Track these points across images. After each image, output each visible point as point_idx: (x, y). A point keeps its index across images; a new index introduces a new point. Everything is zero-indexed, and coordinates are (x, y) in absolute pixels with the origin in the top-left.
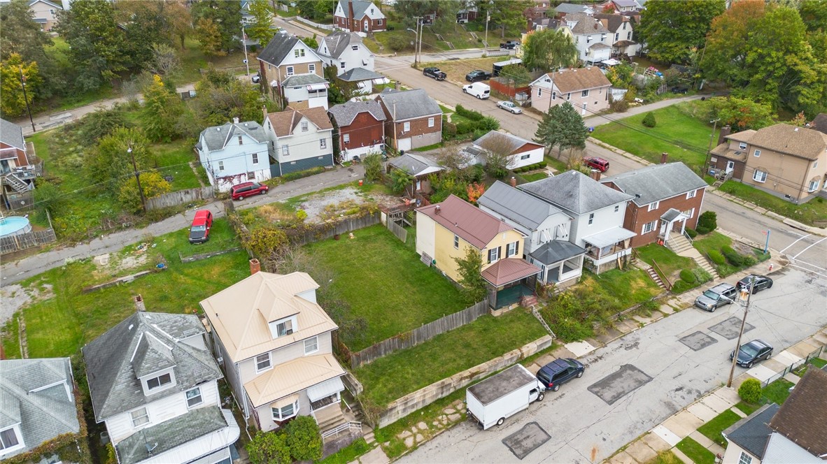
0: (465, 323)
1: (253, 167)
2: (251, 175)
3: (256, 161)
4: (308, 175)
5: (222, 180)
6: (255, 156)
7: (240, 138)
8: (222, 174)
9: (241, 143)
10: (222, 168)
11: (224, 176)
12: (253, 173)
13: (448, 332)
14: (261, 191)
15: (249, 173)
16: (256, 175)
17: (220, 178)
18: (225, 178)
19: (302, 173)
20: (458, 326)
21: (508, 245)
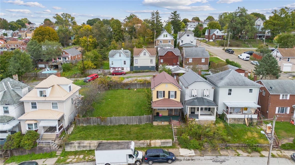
0: (137, 124)
1: (123, 66)
2: (123, 69)
3: (125, 64)
4: (143, 72)
5: (112, 68)
6: (125, 62)
7: (120, 54)
8: (112, 66)
9: (120, 56)
10: (112, 64)
11: (113, 67)
12: (123, 68)
13: (127, 125)
14: (122, 73)
15: (122, 68)
16: (124, 69)
17: (111, 67)
18: (113, 68)
19: (141, 71)
20: (134, 124)
21: (169, 92)
